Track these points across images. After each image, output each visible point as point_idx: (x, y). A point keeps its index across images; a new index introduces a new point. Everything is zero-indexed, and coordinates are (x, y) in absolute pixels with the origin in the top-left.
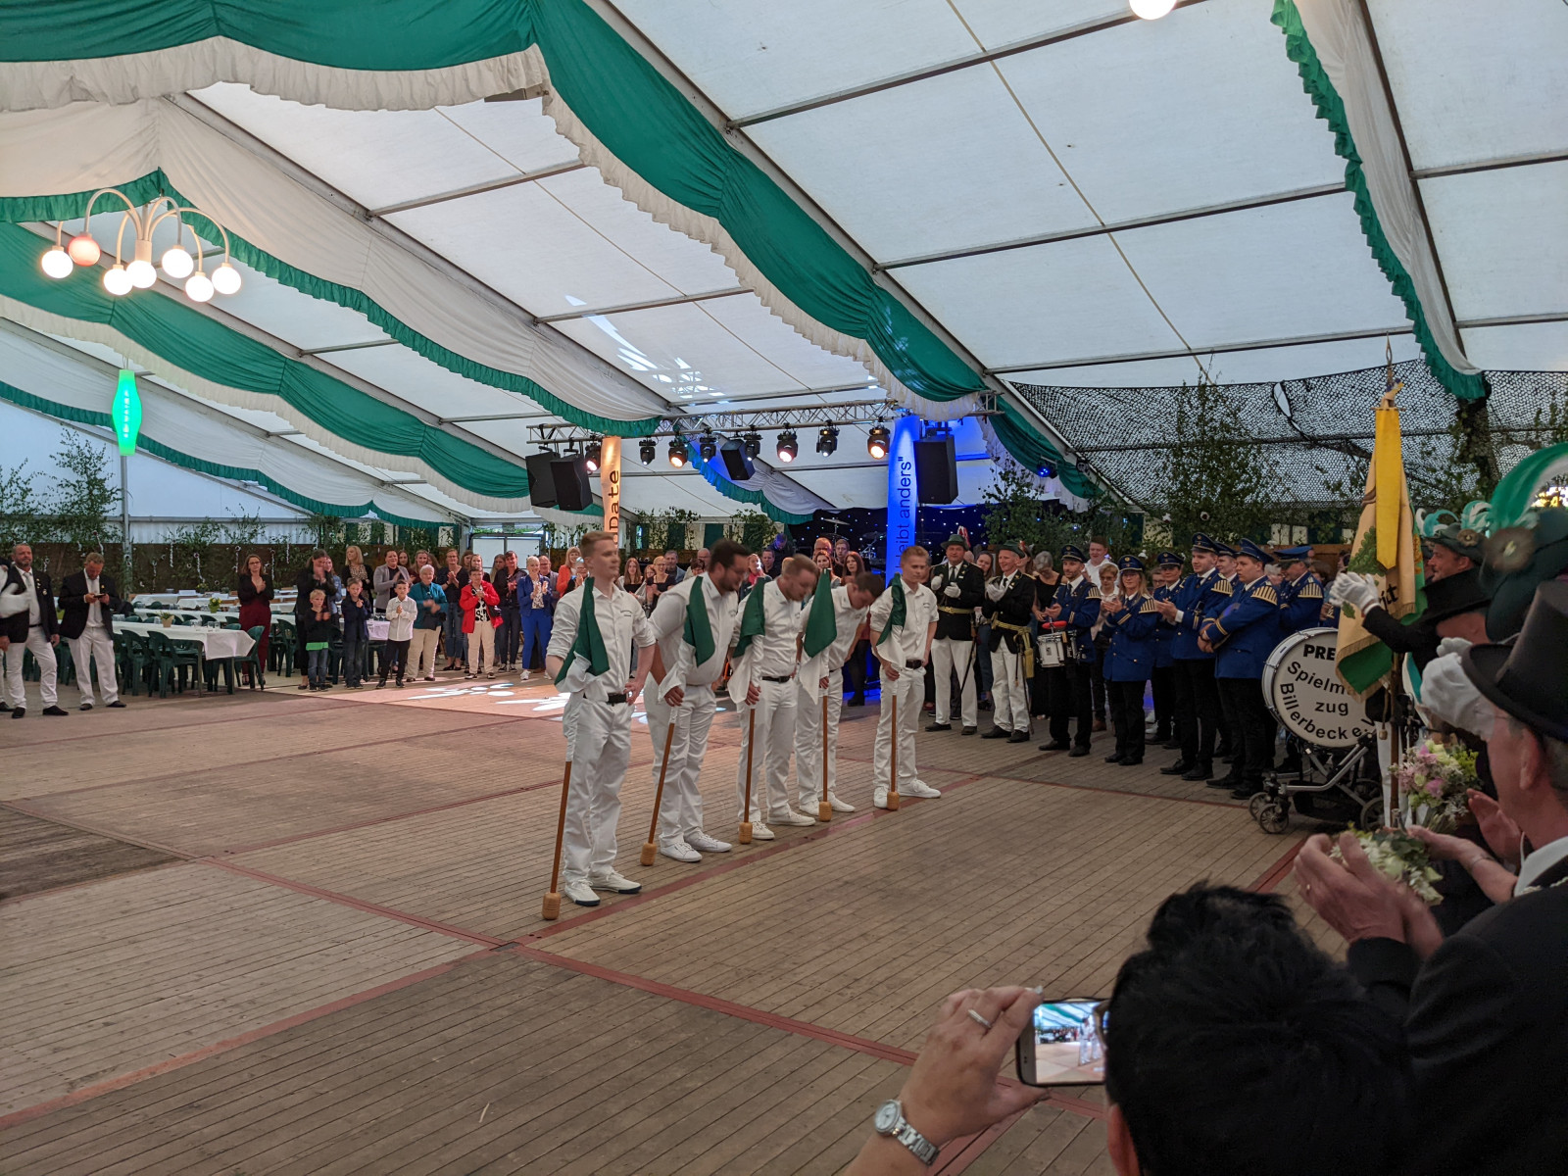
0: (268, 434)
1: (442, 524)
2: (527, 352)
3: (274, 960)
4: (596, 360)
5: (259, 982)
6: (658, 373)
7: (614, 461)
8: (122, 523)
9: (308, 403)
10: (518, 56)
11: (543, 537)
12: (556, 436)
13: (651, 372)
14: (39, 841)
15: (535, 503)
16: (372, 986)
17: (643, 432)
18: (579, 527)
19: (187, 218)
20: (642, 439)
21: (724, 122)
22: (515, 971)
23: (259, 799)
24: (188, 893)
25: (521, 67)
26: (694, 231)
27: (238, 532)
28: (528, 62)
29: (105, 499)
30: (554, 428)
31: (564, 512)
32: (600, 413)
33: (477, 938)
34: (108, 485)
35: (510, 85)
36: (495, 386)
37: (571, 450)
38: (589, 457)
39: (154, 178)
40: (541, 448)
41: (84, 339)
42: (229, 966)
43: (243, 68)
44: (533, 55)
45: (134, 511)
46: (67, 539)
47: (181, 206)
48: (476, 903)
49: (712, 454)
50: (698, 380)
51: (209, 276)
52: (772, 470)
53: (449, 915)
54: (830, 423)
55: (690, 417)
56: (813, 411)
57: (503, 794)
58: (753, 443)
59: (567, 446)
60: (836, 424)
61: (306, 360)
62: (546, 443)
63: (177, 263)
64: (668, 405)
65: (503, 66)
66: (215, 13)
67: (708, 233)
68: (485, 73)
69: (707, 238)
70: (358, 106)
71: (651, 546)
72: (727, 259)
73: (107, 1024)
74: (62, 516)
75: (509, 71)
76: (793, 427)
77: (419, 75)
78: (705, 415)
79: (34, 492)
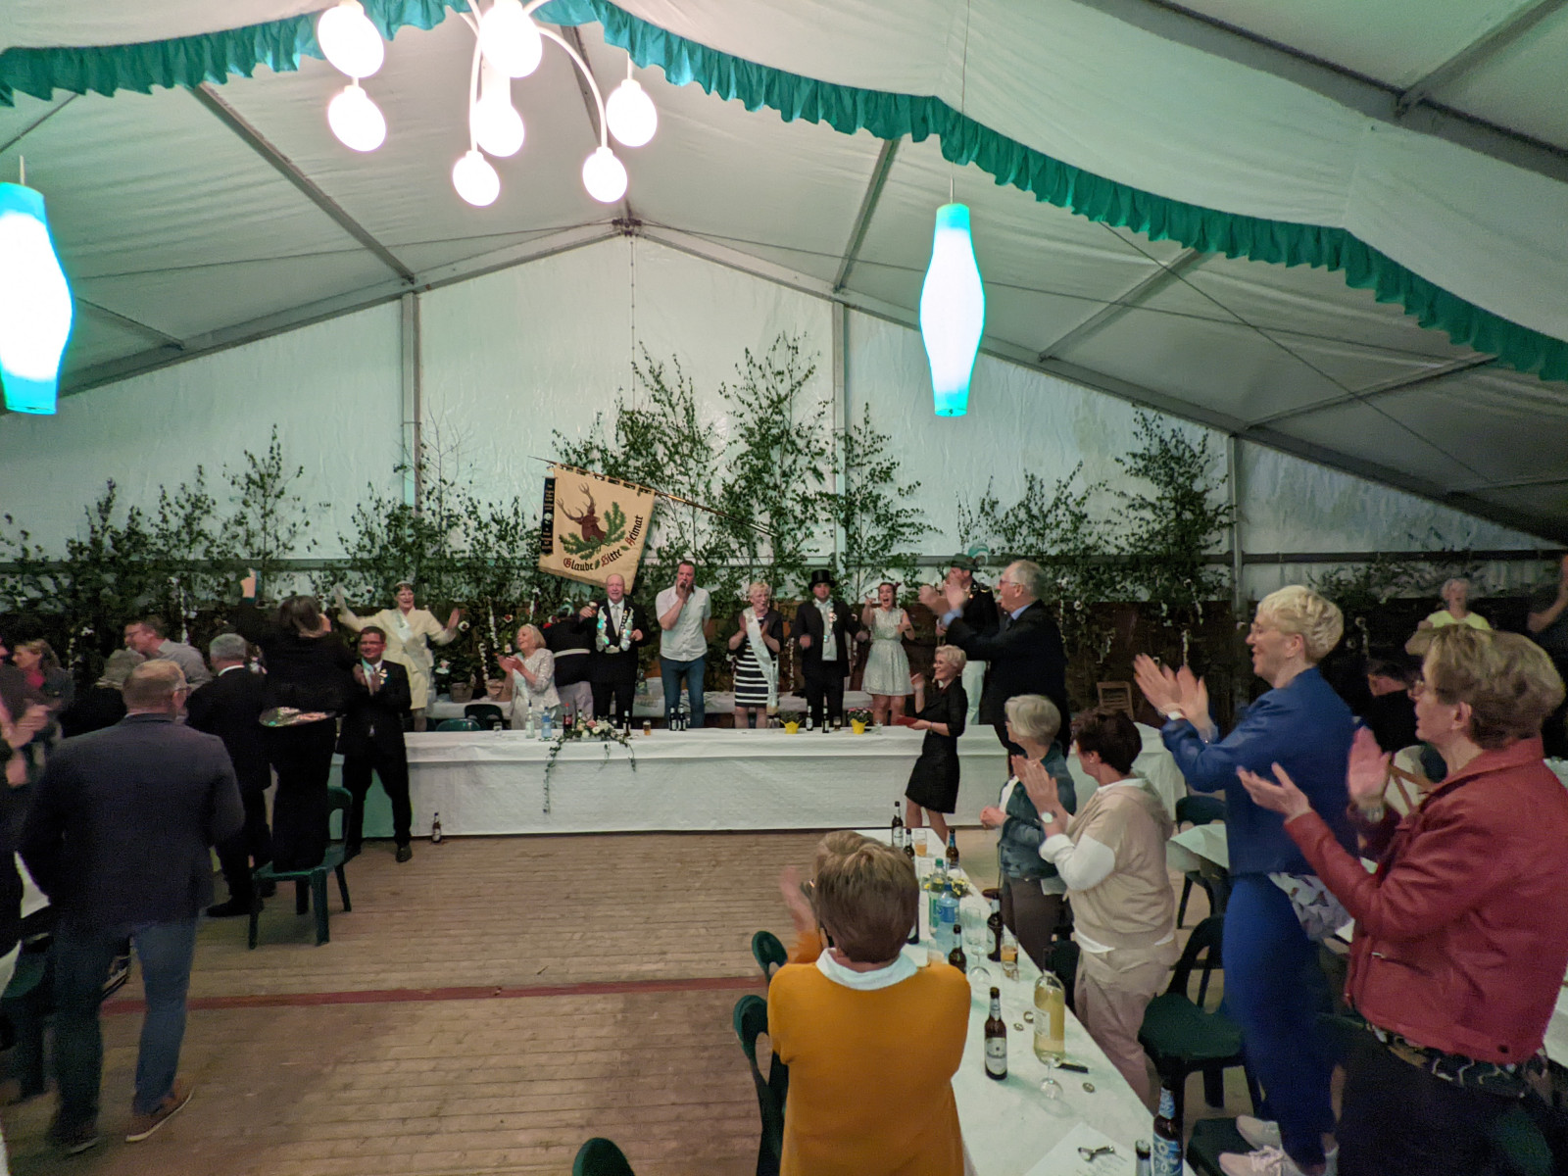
8: (1231, 564)
29: (1206, 522)
34: (1210, 502)
45: (1250, 544)
79: (1090, 517)
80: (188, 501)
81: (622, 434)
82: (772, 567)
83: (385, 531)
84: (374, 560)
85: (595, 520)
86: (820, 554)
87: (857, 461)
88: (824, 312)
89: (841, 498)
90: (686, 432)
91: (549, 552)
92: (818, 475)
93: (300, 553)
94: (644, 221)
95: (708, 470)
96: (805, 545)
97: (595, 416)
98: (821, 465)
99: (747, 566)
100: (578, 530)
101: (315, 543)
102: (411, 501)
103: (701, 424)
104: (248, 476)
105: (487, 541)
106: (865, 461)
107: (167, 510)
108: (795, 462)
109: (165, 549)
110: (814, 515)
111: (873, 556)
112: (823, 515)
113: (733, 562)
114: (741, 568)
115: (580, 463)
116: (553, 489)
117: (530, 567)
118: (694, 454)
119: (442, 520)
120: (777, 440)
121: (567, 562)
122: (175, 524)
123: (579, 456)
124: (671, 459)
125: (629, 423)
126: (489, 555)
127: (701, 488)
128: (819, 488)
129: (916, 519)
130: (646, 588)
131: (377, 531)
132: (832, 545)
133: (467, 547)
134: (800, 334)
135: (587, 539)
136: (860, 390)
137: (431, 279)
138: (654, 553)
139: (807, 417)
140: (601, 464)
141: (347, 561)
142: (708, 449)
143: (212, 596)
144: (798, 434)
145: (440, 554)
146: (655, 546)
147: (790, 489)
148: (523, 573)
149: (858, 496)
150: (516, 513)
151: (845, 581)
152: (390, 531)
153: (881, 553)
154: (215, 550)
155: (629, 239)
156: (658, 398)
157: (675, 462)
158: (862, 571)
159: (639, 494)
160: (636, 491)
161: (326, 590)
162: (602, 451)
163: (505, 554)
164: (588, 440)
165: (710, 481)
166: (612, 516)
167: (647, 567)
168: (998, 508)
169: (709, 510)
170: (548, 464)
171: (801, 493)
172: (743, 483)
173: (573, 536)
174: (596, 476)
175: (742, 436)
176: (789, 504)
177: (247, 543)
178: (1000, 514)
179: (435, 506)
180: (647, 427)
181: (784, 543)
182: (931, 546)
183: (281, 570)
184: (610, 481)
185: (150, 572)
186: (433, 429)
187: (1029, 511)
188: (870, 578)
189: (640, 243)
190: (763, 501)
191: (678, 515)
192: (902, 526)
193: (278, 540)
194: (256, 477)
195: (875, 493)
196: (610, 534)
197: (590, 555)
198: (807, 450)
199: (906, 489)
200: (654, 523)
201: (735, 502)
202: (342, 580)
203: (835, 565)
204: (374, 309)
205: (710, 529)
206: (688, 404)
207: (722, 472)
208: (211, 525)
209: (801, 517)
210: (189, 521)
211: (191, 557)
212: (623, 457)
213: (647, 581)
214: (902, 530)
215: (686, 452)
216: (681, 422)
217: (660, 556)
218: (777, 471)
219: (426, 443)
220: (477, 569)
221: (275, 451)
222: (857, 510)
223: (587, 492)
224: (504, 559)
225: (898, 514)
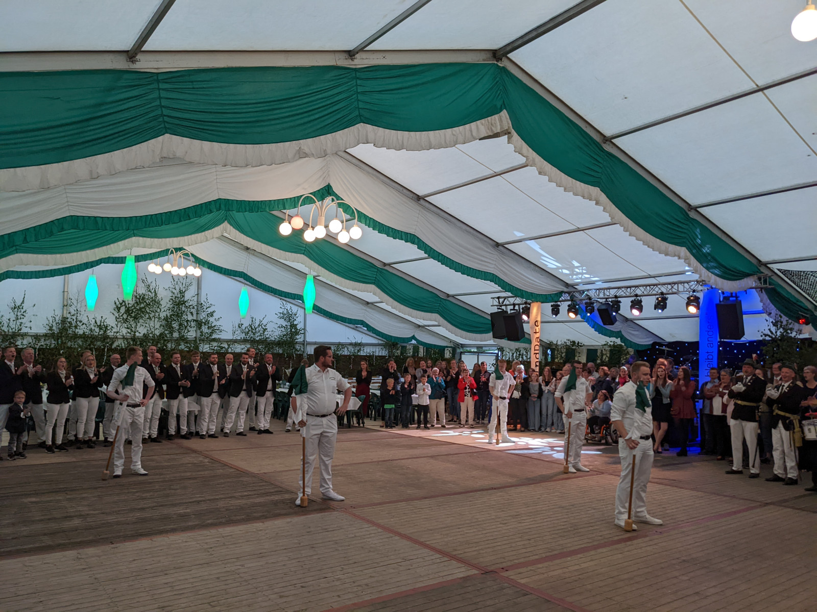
0: (368, 303)
1: (447, 347)
2: (493, 260)
3: (375, 565)
4: (529, 263)
5: (370, 575)
6: (562, 268)
7: (537, 315)
8: (304, 344)
9: (387, 288)
10: (496, 117)
11: (498, 354)
12: (506, 302)
13: (558, 268)
14: (271, 494)
15: (495, 337)
16: (423, 585)
17: (553, 299)
18: (517, 350)
19: (340, 205)
20: (552, 304)
21: (602, 137)
22: (495, 587)
23: (365, 481)
24: (336, 526)
25: (498, 122)
26: (586, 195)
27: (353, 349)
28: (501, 119)
29: (297, 333)
30: (505, 298)
31: (509, 342)
32: (530, 290)
33: (474, 566)
34: (299, 327)
35: (492, 130)
36: (477, 278)
37: (514, 309)
38: (523, 313)
39: (327, 188)
40: (498, 308)
41: (293, 261)
42: (356, 565)
43: (371, 136)
44: (503, 115)
45: (309, 339)
46: (281, 352)
47: (337, 200)
48: (472, 547)
49: (592, 311)
50: (584, 271)
51: (348, 231)
52: (627, 320)
53: (459, 552)
54: (662, 293)
55: (579, 291)
56: (652, 287)
57: (483, 490)
58: (616, 304)
59: (512, 307)
60: (666, 294)
61: (387, 268)
62: (501, 306)
63: (335, 226)
64: (567, 285)
65: (489, 122)
66: (359, 113)
67: (594, 195)
68: (480, 126)
69: (593, 198)
70: (420, 148)
71: (556, 360)
72: (604, 209)
73: (302, 587)
74: (279, 341)
75: (492, 124)
76: (640, 296)
77: (449, 130)
78: (588, 290)
79: (268, 330)
81: (134, 299)
83: (57, 325)
84: (51, 334)
86: (192, 337)
89: (199, 321)
90: (154, 299)
92: (192, 314)
96: (188, 334)
98: (193, 311)
102: (65, 316)
106: (206, 310)
108: (186, 310)
110: (190, 325)
112: (193, 326)
114: (168, 340)
124: (147, 307)
127: (157, 316)
128: (192, 318)
129: (220, 328)
132: (195, 334)
139: (189, 297)
140: (125, 307)
142: (161, 304)
145: (74, 333)
147: (183, 318)
149: (203, 321)
151: (199, 345)
153: (209, 337)
156: (148, 290)
158: (204, 342)
162: (126, 303)
164: (124, 299)
165: (159, 314)
168: (243, 326)
171: (186, 319)
172: (170, 315)
175: (171, 302)
176: (183, 322)
181: (181, 333)
182: (223, 336)
183: (19, 336)
187: (251, 327)
188: (206, 344)
190: (175, 321)
191: (150, 324)
195: (208, 320)
198: (189, 307)
199: (217, 319)
201: (167, 321)
203: (196, 340)
205: (159, 328)
206: (156, 292)
209: (186, 326)
214: (216, 331)
220: (87, 337)
222: (203, 325)
225: (215, 326)
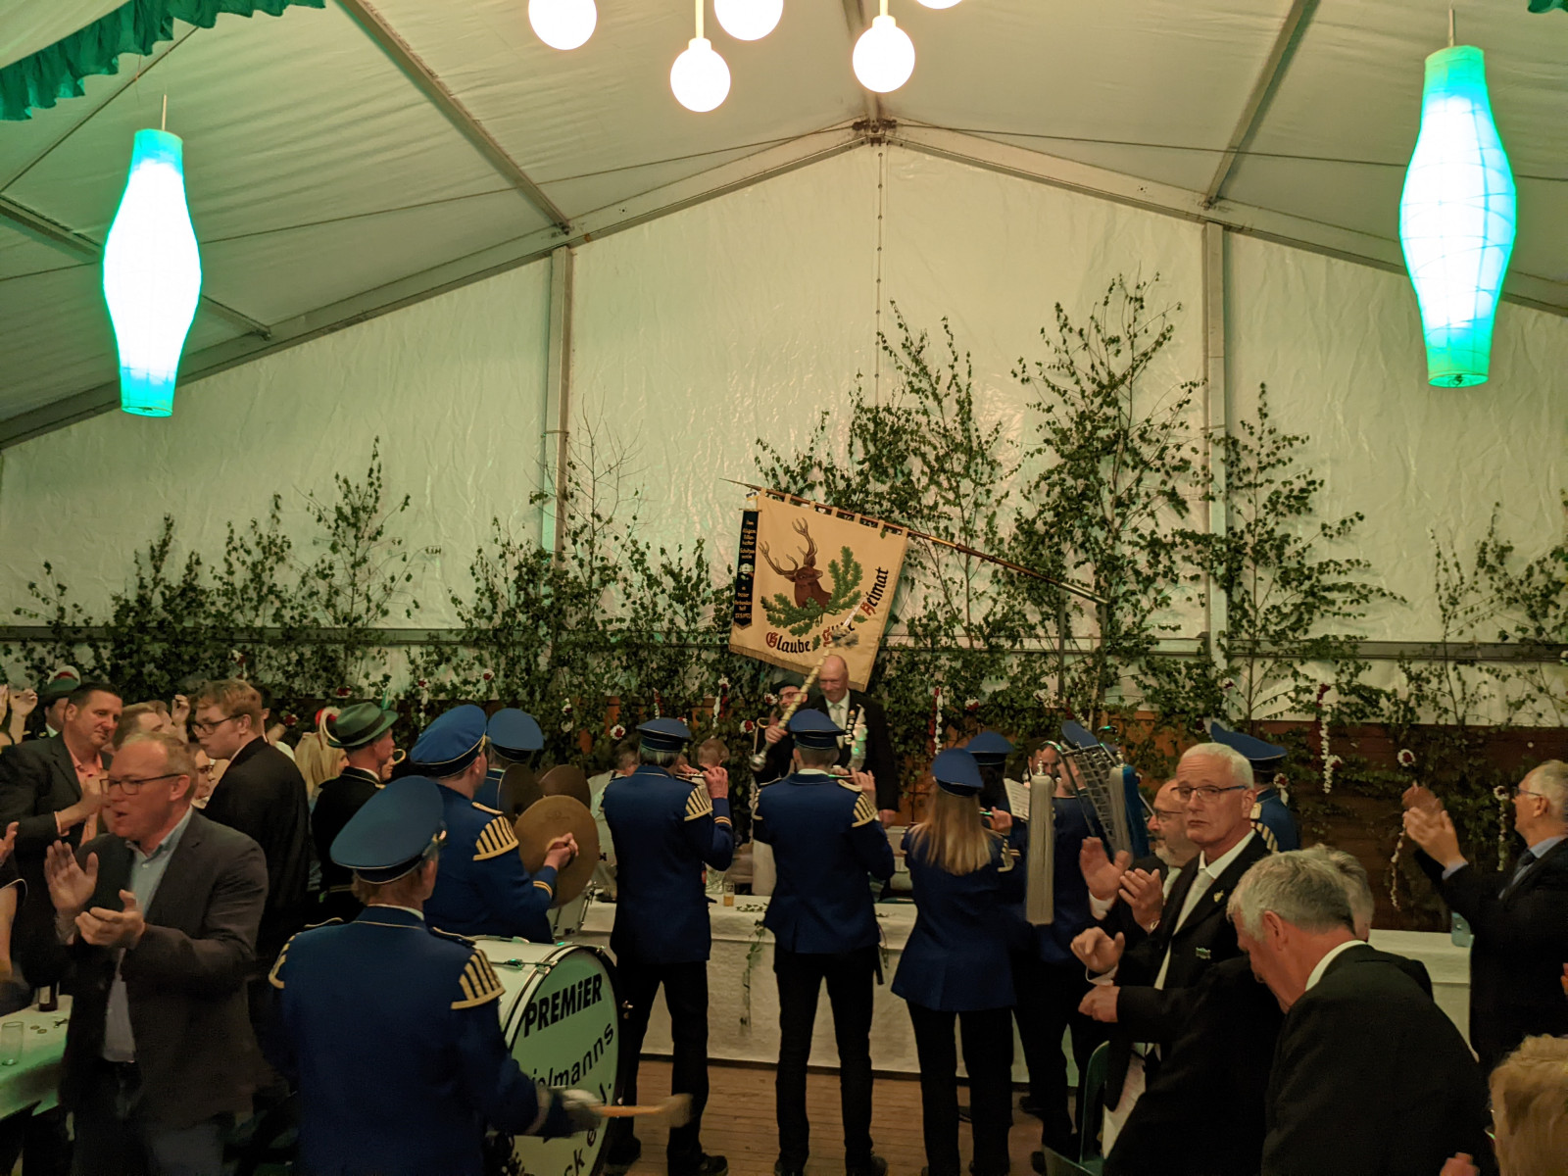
80: (258, 544)
81: (858, 443)
82: (1098, 655)
83: (513, 592)
84: (496, 631)
85: (816, 574)
86: (1181, 634)
87: (1246, 479)
88: (1189, 238)
89: (1220, 540)
90: (959, 438)
91: (745, 622)
92: (1178, 503)
93: (396, 620)
94: (899, 121)
95: (994, 497)
96: (1156, 618)
97: (818, 417)
98: (1184, 488)
99: (1054, 652)
100: (788, 589)
101: (417, 607)
102: (550, 546)
103: (983, 424)
104: (339, 510)
105: (655, 605)
106: (1261, 478)
107: (233, 558)
108: (1139, 481)
109: (226, 610)
110: (1171, 569)
111: (1278, 638)
112: (1186, 570)
113: (1030, 644)
114: (1044, 654)
115: (793, 489)
116: (755, 527)
117: (716, 647)
118: (971, 471)
119: (593, 573)
120: (1108, 447)
121: (772, 639)
122: (241, 576)
123: (793, 478)
124: (932, 481)
125: (871, 426)
126: (657, 626)
127: (980, 525)
128: (1179, 525)
129: (1354, 578)
130: (888, 683)
131: (500, 586)
132: (1202, 620)
133: (627, 614)
134: (1147, 276)
135: (802, 603)
136: (1251, 364)
137: (593, 223)
138: (902, 628)
139: (1158, 409)
140: (825, 489)
141: (459, 632)
142: (993, 464)
143: (280, 678)
144: (1142, 437)
145: (588, 623)
146: (905, 618)
147: (1128, 527)
148: (704, 655)
149: (1248, 538)
150: (700, 563)
151: (1227, 681)
152: (519, 588)
153: (1290, 634)
154: (287, 614)
155: (877, 150)
156: (917, 385)
157: (939, 485)
158: (1257, 665)
159: (883, 536)
160: (879, 530)
161: (429, 674)
162: (826, 470)
163: (680, 622)
164: (807, 453)
165: (994, 514)
166: (842, 569)
167: (894, 649)
168: (1511, 560)
169: (993, 559)
170: (748, 491)
171: (1147, 533)
172: (1049, 516)
173: (780, 598)
174: (817, 507)
175: (1048, 441)
176: (1127, 550)
177: (329, 605)
178: (1516, 569)
179: (582, 552)
180: (896, 432)
181: (1119, 614)
182: (1382, 625)
183: (369, 644)
184: (840, 515)
185: (207, 642)
186: (585, 439)
188: (1270, 677)
189: (893, 154)
190: (1082, 546)
191: (942, 569)
192: (1329, 589)
193: (369, 600)
194: (347, 510)
195: (1279, 532)
196: (838, 597)
197: (806, 629)
198: (1158, 463)
199: (1337, 525)
200: (905, 580)
201: (1035, 548)
202: (448, 660)
203: (1208, 653)
204: (513, 273)
205: (993, 590)
206: (963, 395)
207: (1015, 500)
208: (285, 578)
209: (1146, 571)
210: (257, 573)
211: (258, 623)
212: (858, 479)
213: (890, 671)
214: (1330, 595)
215: (958, 469)
216: (951, 421)
217: (912, 633)
218: (1107, 497)
219: (574, 460)
220: (639, 647)
221: (375, 475)
222: (1247, 562)
223: (804, 532)
224: (679, 633)
225: (1322, 568)
